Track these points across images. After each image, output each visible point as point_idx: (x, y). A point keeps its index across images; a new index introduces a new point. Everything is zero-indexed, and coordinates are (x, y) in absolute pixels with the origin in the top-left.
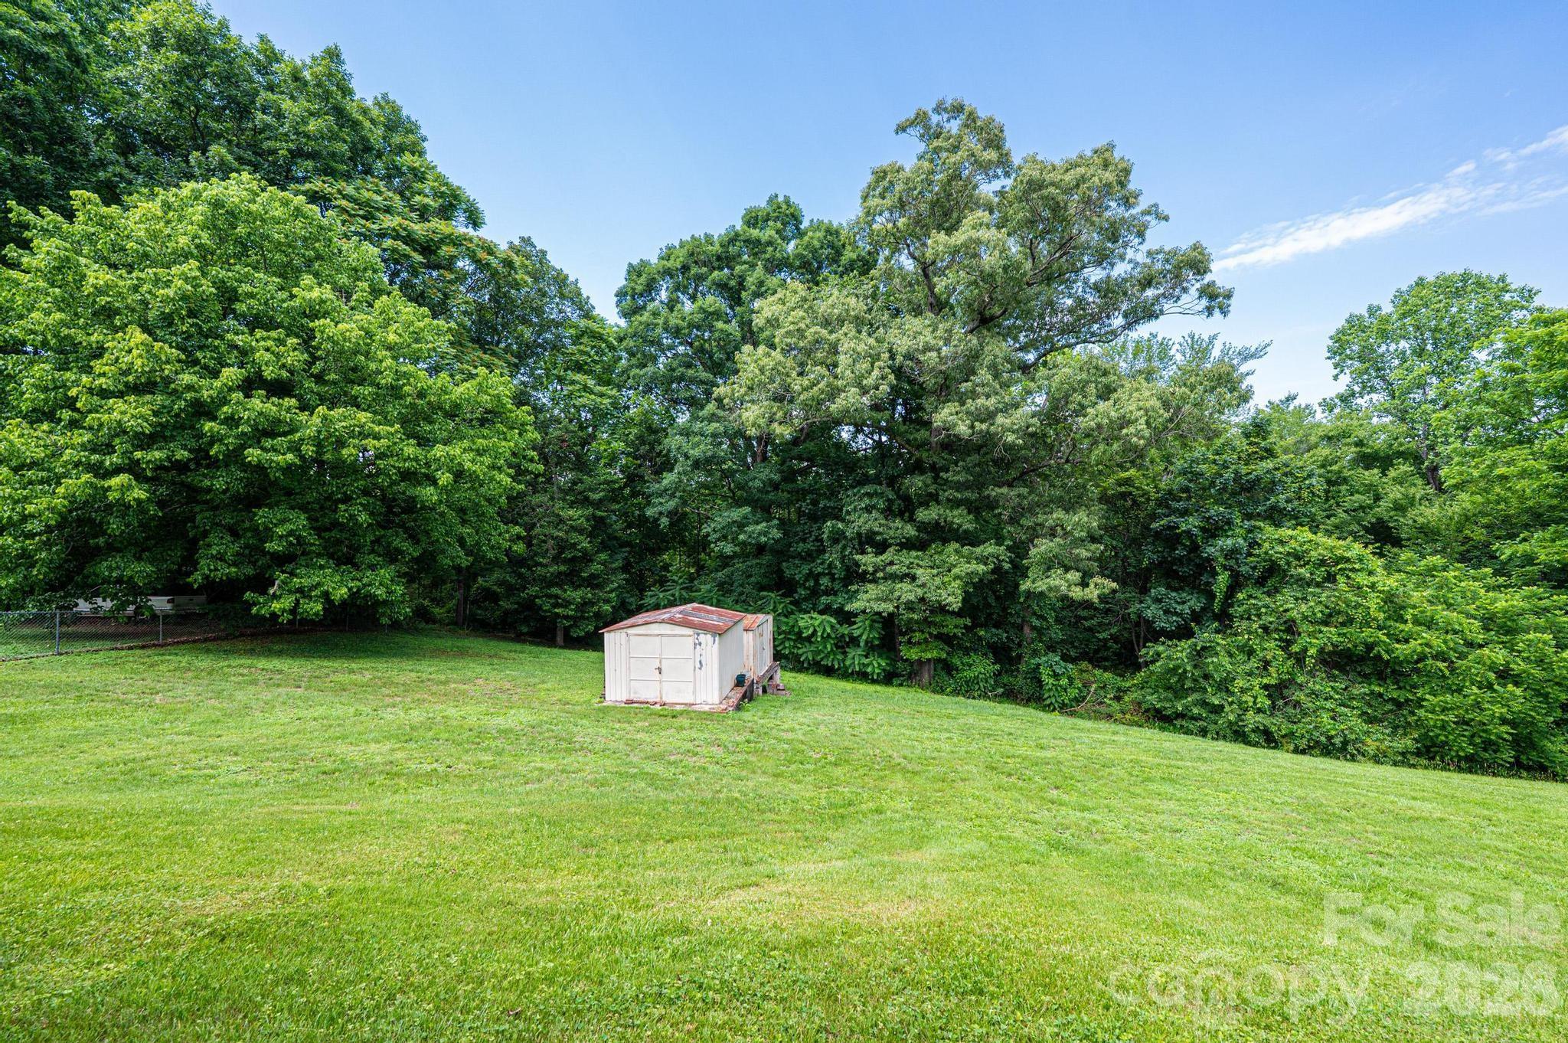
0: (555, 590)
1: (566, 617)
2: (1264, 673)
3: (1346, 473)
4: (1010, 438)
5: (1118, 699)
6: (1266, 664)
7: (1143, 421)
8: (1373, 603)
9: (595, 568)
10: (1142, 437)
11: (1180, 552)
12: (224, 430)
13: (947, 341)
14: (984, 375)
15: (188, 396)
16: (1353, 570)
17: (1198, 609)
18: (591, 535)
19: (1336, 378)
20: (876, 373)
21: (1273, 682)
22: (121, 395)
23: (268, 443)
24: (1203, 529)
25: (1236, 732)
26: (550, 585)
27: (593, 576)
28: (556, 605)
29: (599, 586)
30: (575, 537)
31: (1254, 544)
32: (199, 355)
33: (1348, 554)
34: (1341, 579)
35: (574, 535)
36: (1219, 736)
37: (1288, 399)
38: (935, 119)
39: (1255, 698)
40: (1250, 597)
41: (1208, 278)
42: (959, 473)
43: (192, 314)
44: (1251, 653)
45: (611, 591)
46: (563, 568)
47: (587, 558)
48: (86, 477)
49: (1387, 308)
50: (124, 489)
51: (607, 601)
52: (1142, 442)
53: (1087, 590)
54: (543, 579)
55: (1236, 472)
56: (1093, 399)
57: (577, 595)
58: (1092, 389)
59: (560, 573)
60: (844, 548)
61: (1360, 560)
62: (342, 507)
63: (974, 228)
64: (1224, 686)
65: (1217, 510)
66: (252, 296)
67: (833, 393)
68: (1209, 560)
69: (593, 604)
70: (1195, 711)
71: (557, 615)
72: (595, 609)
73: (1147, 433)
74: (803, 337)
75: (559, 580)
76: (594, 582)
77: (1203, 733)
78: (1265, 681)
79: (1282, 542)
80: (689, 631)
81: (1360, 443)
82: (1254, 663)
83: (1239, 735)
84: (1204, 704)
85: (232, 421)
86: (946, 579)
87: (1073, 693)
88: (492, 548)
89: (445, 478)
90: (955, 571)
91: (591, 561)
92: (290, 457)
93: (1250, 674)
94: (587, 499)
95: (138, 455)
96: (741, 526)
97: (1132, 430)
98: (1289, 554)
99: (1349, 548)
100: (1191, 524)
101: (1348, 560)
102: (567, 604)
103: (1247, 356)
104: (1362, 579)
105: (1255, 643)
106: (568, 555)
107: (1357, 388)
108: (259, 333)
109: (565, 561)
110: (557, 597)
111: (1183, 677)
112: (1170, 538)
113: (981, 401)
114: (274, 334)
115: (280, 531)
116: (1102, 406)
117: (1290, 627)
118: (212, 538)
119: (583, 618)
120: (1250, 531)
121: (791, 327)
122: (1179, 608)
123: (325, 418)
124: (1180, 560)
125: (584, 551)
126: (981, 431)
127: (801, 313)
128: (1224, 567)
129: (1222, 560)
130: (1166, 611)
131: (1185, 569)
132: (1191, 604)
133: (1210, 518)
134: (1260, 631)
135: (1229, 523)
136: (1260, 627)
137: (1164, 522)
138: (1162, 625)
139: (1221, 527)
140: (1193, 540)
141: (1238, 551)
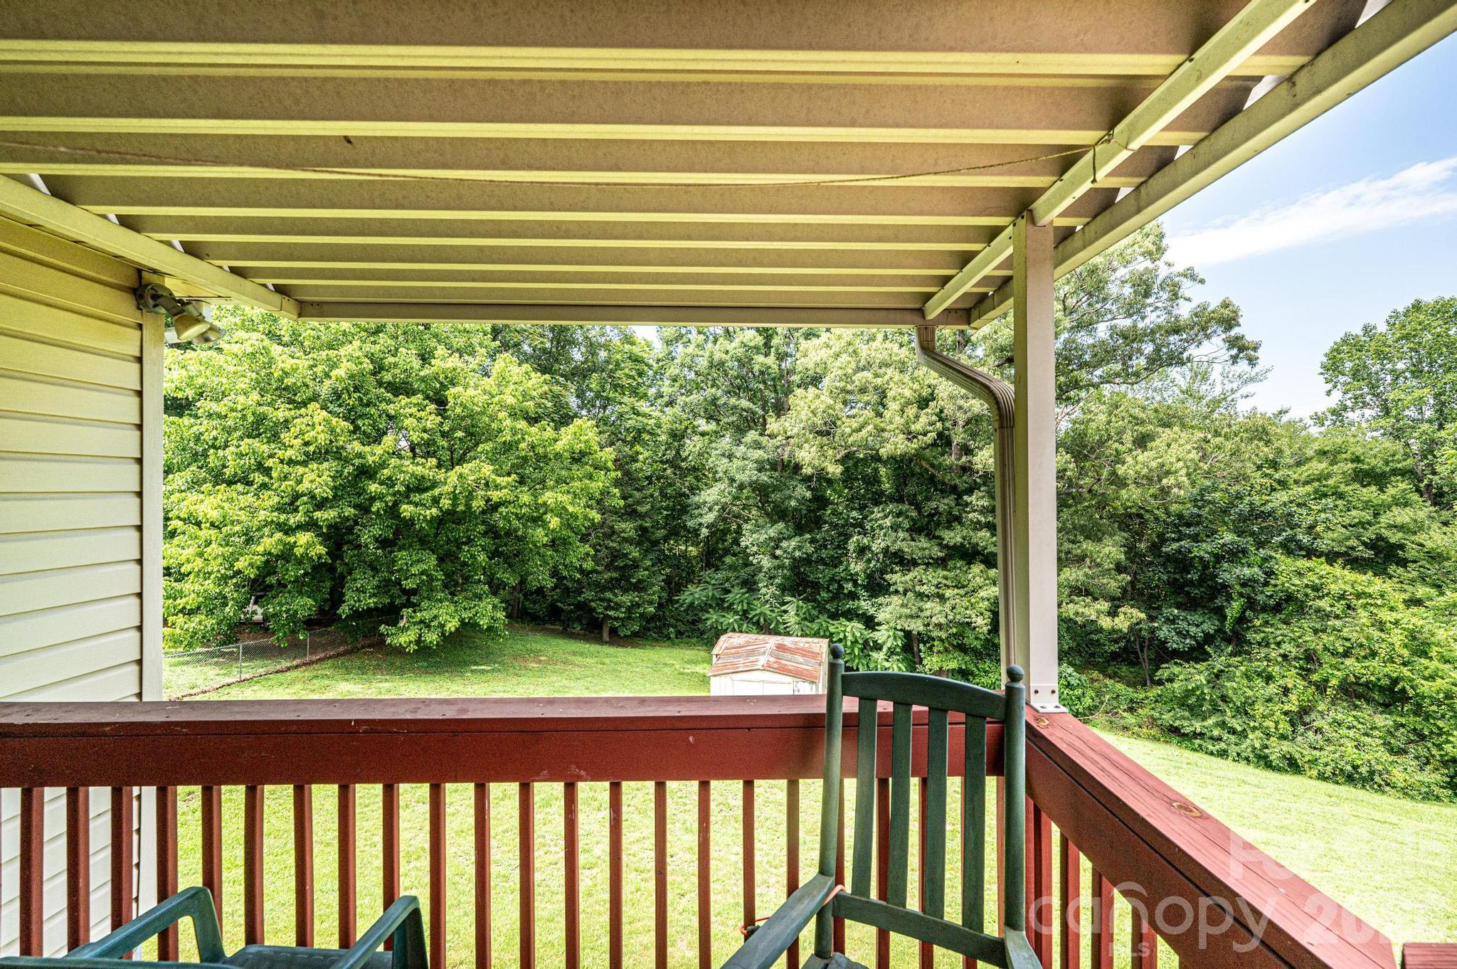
0: (609, 595)
1: (616, 619)
2: (1284, 699)
5: (1131, 710)
6: (1286, 691)
7: (1184, 472)
8: (1397, 637)
9: (642, 574)
11: (1193, 576)
12: (383, 489)
15: (357, 462)
16: (1376, 605)
17: (1212, 632)
18: (639, 544)
19: (1329, 393)
21: (1295, 709)
22: (304, 463)
23: (416, 497)
24: (1217, 555)
25: (1259, 757)
26: (604, 589)
27: (640, 581)
28: (607, 608)
29: (644, 589)
30: (628, 548)
31: (1270, 573)
32: (360, 422)
33: (1370, 590)
34: (1363, 614)
35: (626, 545)
36: (1241, 759)
37: (1280, 413)
39: (1277, 723)
40: (1266, 623)
43: (356, 389)
44: (1269, 679)
45: (654, 594)
46: (615, 575)
47: (636, 565)
48: (278, 535)
49: (1382, 328)
50: (309, 545)
51: (651, 603)
53: (1116, 619)
54: (597, 584)
55: (1249, 504)
56: (1130, 446)
57: (626, 599)
58: (1128, 438)
59: (612, 579)
60: (869, 561)
61: (1382, 596)
62: (466, 548)
64: (1243, 710)
65: (1230, 538)
66: (396, 365)
68: (1225, 586)
69: (638, 605)
70: (1216, 733)
71: (610, 617)
72: (641, 610)
74: (852, 382)
75: (612, 585)
76: (639, 587)
77: (1223, 754)
78: (1286, 708)
79: (1300, 574)
80: (789, 679)
81: (1356, 460)
82: (1272, 689)
84: (1223, 725)
85: (389, 482)
86: (973, 600)
87: (1088, 701)
88: (566, 566)
89: (554, 522)
90: (982, 593)
91: (637, 567)
92: (434, 511)
93: (1269, 700)
94: (635, 511)
95: (318, 514)
96: (777, 542)
97: (1172, 480)
98: (1307, 586)
99: (1370, 583)
100: (1202, 550)
101: (1370, 596)
102: (618, 606)
103: (1245, 379)
104: (1384, 615)
105: (1274, 669)
106: (620, 563)
107: (1349, 403)
108: (404, 400)
109: (617, 569)
110: (610, 601)
111: (1201, 699)
112: (1182, 562)
114: (414, 399)
115: (414, 570)
116: (1142, 454)
117: (1310, 657)
118: (357, 574)
119: (629, 618)
120: (1265, 560)
122: (1193, 630)
123: (461, 476)
124: (1192, 583)
125: (634, 560)
128: (1241, 595)
129: (1238, 587)
130: (1179, 633)
131: (1197, 591)
132: (1205, 627)
133: (1224, 545)
134: (1280, 659)
135: (1244, 551)
136: (1280, 655)
137: (1175, 546)
138: (1175, 646)
139: (1236, 554)
140: (1205, 566)
141: (1255, 581)
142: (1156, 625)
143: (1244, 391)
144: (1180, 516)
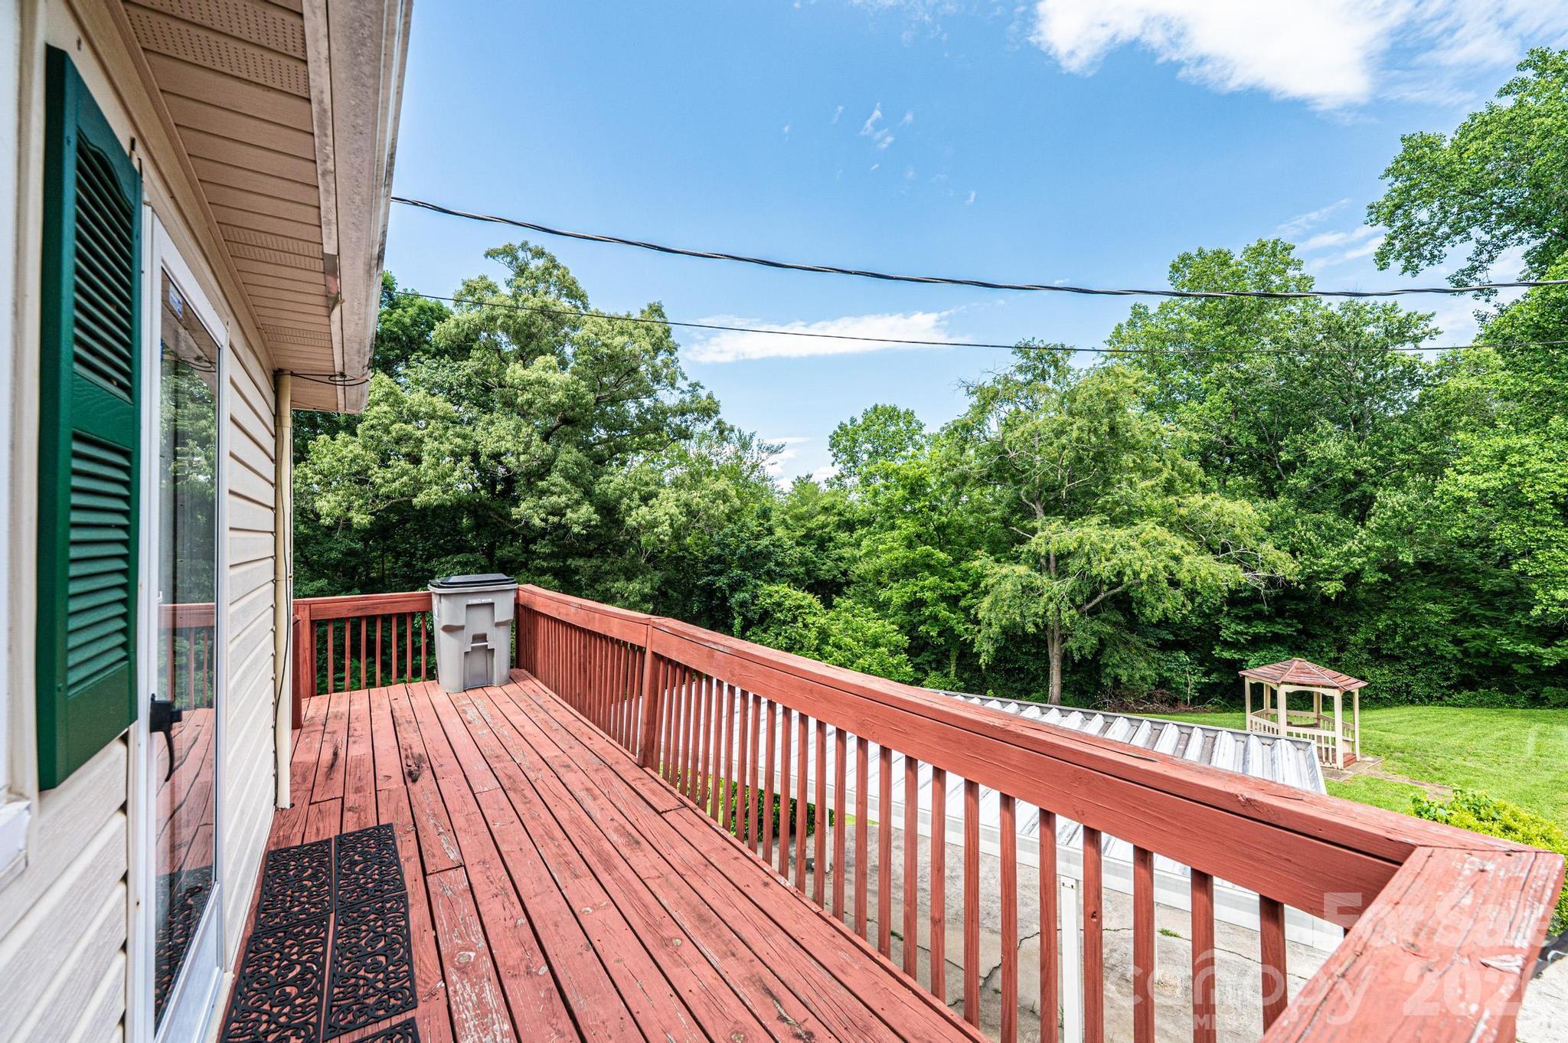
3: (833, 534)
4: (576, 529)
7: (667, 523)
8: (813, 634)
10: (667, 535)
13: (528, 445)
14: (556, 477)
16: (806, 613)
19: (833, 464)
20: (457, 474)
24: (729, 585)
31: (756, 597)
33: (804, 603)
34: (800, 619)
38: (521, 254)
41: (719, 416)
42: (545, 545)
49: (860, 421)
52: (667, 538)
55: (748, 546)
56: (637, 503)
58: (637, 495)
61: (810, 607)
63: (544, 369)
65: (737, 572)
67: (418, 486)
68: (731, 608)
73: (670, 531)
74: (387, 431)
79: (770, 596)
81: (840, 514)
97: (659, 529)
98: (774, 604)
99: (804, 598)
100: (722, 582)
101: (804, 607)
103: (771, 451)
104: (810, 619)
107: (845, 473)
112: (709, 591)
113: (554, 499)
116: (644, 509)
120: (754, 587)
121: (375, 422)
126: (554, 523)
127: (386, 408)
128: (738, 614)
129: (737, 608)
131: (719, 614)
133: (733, 577)
135: (744, 581)
137: (705, 580)
140: (723, 594)
141: (747, 603)
144: (712, 556)
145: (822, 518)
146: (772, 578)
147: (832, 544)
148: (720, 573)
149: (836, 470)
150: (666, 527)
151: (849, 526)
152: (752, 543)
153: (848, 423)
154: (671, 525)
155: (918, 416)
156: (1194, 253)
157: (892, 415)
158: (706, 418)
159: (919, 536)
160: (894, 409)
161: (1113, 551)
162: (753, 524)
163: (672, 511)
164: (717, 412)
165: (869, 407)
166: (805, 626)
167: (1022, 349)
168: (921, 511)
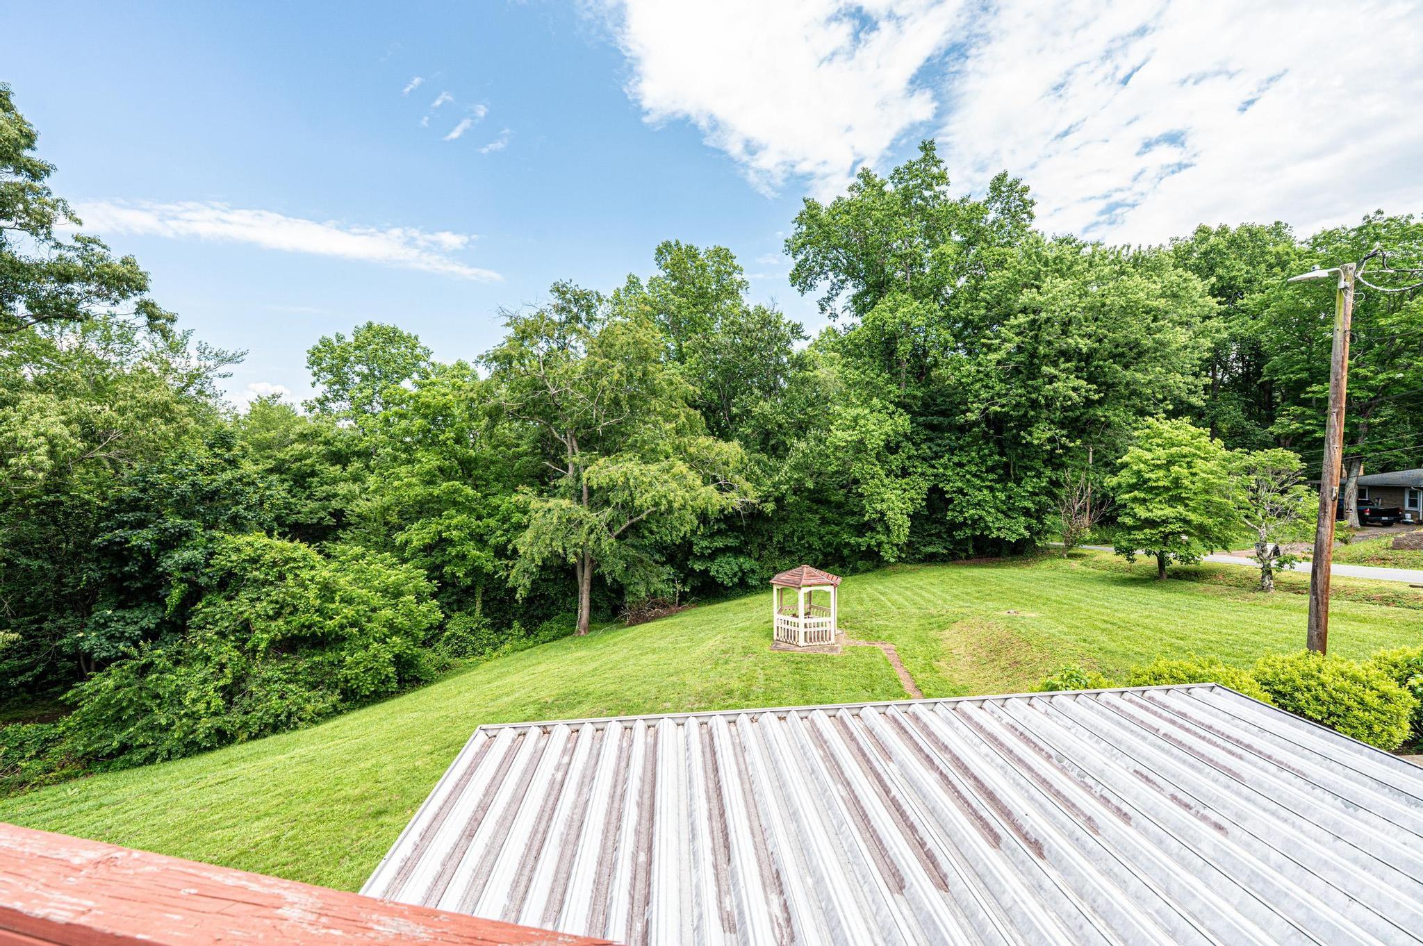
2: (220, 675)
3: (318, 467)
5: (41, 754)
6: (222, 667)
8: (312, 593)
10: (42, 470)
11: (132, 568)
16: (299, 568)
17: (152, 626)
19: (314, 384)
21: (229, 681)
24: (158, 542)
25: (186, 747)
31: (213, 553)
33: (295, 555)
34: (290, 577)
36: (170, 756)
39: (209, 702)
40: (209, 604)
41: (146, 296)
52: (41, 475)
55: (194, 484)
61: (304, 559)
65: (173, 522)
68: (164, 574)
73: (48, 464)
77: (150, 760)
78: (220, 683)
79: (238, 550)
81: (327, 443)
82: (209, 670)
83: (192, 748)
93: (204, 681)
97: (24, 460)
98: (244, 560)
99: (295, 549)
100: (142, 538)
101: (295, 560)
103: (223, 359)
104: (305, 574)
105: (209, 650)
107: (330, 396)
112: (118, 553)
117: (246, 626)
122: (129, 629)
124: (131, 576)
128: (181, 580)
129: (177, 574)
130: (111, 638)
131: (139, 585)
132: (144, 623)
133: (166, 529)
134: (215, 637)
135: (188, 534)
136: (217, 633)
137: (108, 536)
138: (104, 654)
139: (178, 539)
140: (146, 554)
141: (195, 564)
142: (81, 635)
143: (223, 369)
144: (120, 501)
145: (299, 447)
146: (238, 525)
147: (316, 479)
148: (141, 524)
149: (320, 390)
150: (41, 456)
151: (339, 458)
152: (201, 478)
153: (335, 340)
154: (52, 454)
155: (423, 342)
156: (673, 243)
157: (391, 337)
158: (115, 295)
159: (441, 470)
160: (395, 331)
161: (651, 484)
162: (202, 455)
163: (56, 430)
164: (141, 289)
165: (362, 324)
166: (302, 585)
167: (560, 290)
168: (445, 444)
